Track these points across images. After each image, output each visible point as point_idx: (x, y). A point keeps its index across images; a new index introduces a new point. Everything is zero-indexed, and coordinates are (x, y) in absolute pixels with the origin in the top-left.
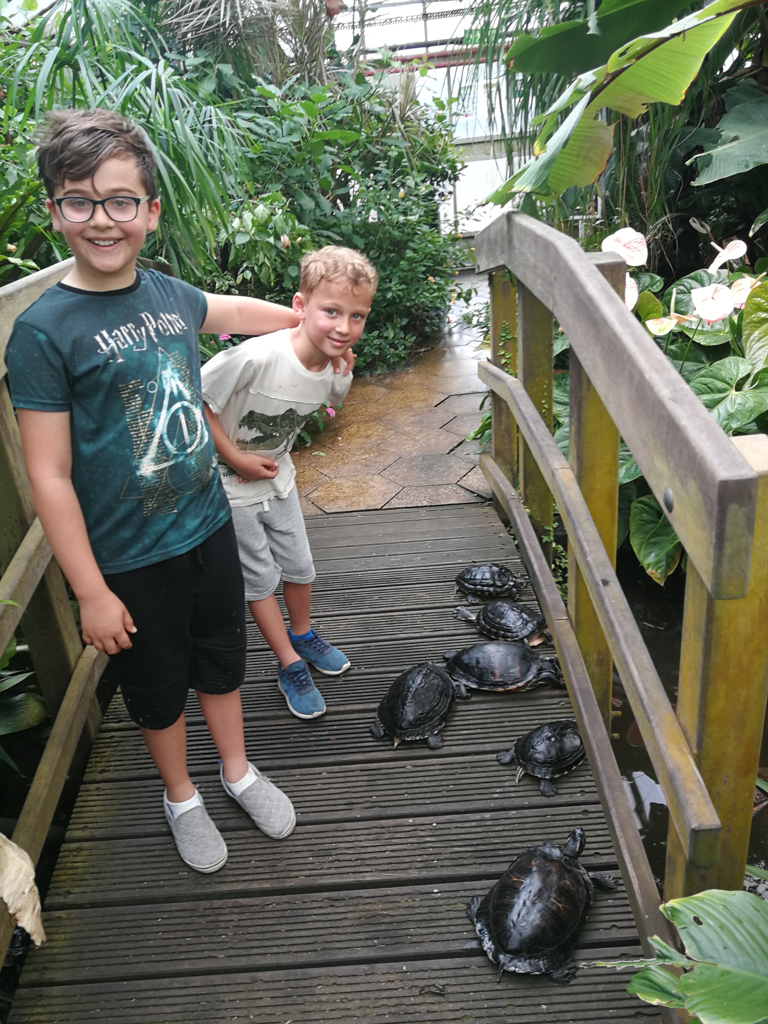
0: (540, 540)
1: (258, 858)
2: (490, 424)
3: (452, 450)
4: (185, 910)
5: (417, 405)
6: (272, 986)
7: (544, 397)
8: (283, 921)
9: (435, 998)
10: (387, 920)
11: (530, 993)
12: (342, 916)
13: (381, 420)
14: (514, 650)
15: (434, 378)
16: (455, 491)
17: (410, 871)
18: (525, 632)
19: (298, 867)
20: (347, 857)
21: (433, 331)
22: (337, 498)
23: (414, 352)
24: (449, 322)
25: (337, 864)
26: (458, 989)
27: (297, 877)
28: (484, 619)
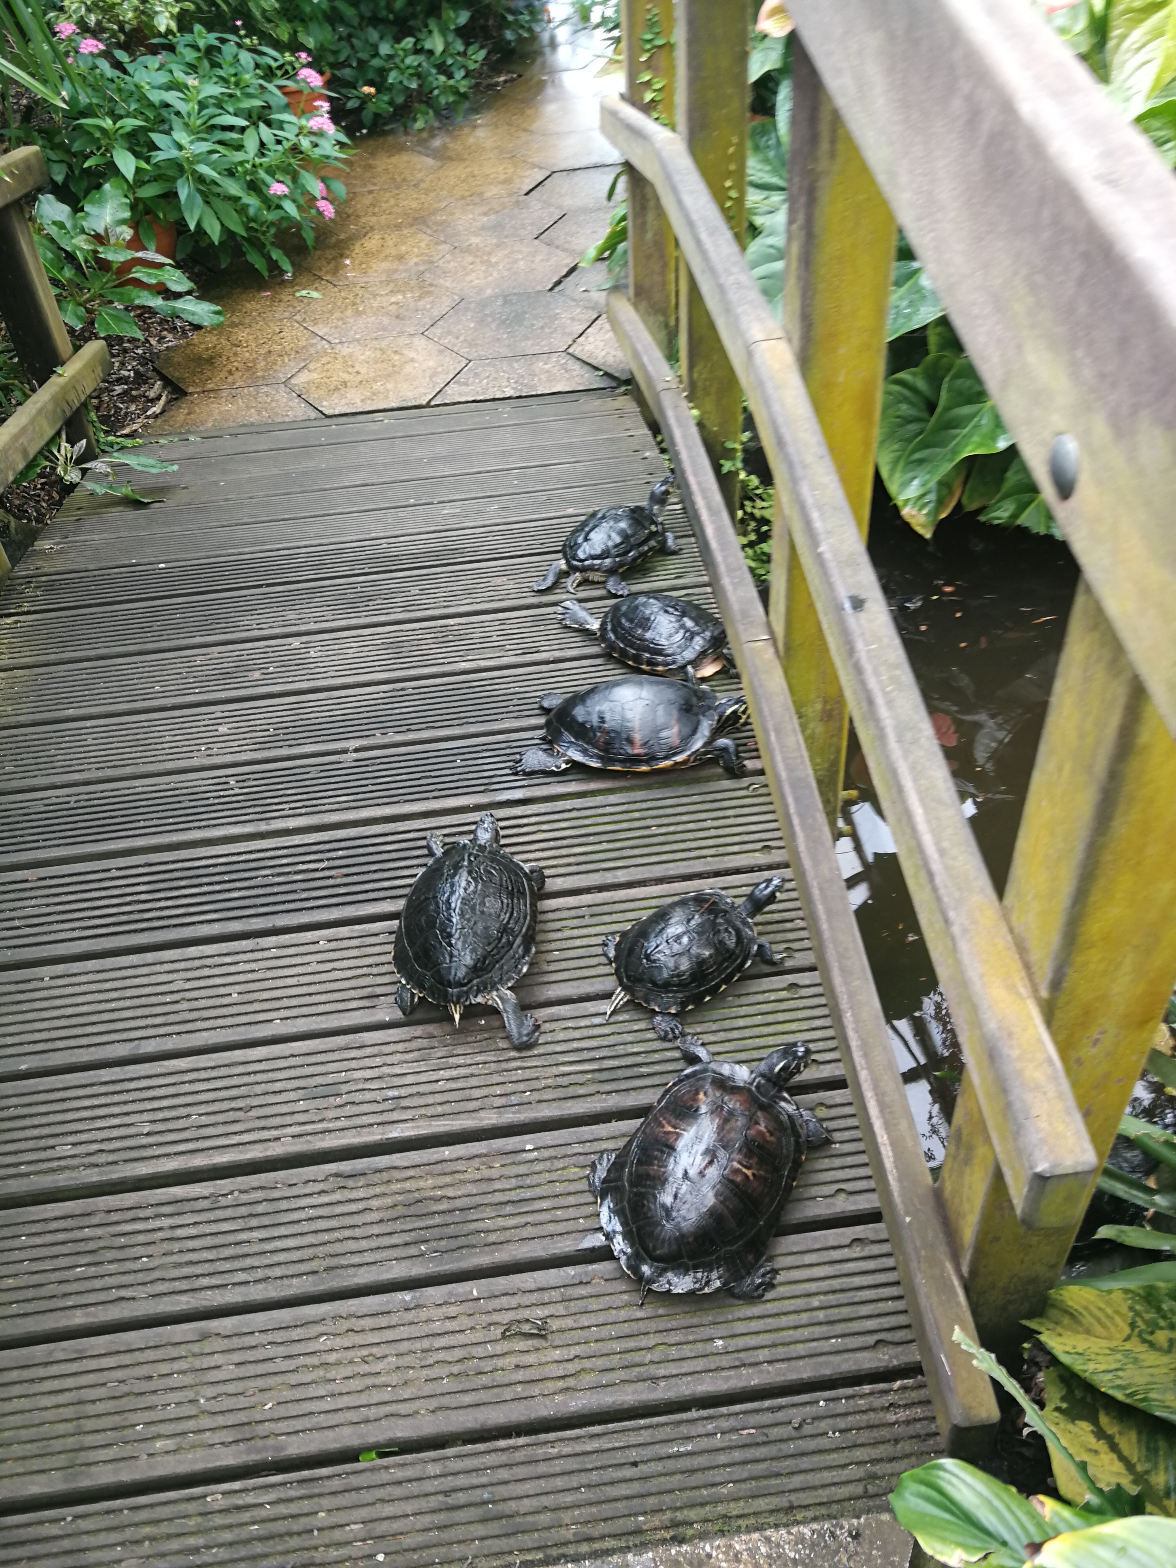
0: (717, 468)
1: (203, 1109)
2: (624, 231)
3: (558, 283)
4: (71, 1217)
5: (492, 191)
6: (236, 1342)
7: (729, 174)
8: (254, 1222)
9: (530, 1342)
10: (444, 1206)
11: (695, 1321)
12: (360, 1206)
13: (424, 222)
14: (670, 694)
15: (524, 137)
16: (564, 367)
17: (482, 1114)
18: (689, 655)
19: (278, 1121)
20: (368, 1096)
21: (521, 40)
22: (345, 384)
23: (485, 82)
24: (549, 21)
25: (349, 1110)
26: (569, 1322)
27: (278, 1139)
28: (614, 630)
